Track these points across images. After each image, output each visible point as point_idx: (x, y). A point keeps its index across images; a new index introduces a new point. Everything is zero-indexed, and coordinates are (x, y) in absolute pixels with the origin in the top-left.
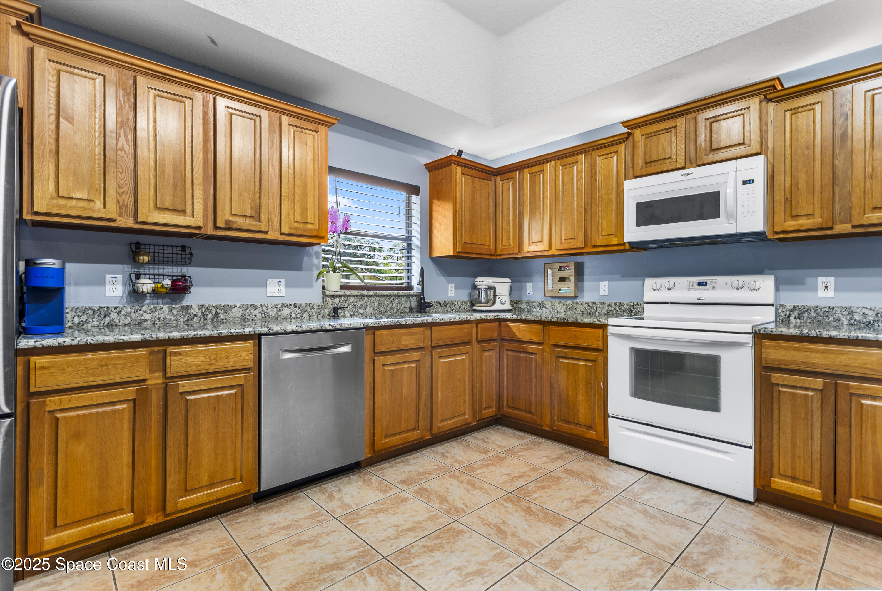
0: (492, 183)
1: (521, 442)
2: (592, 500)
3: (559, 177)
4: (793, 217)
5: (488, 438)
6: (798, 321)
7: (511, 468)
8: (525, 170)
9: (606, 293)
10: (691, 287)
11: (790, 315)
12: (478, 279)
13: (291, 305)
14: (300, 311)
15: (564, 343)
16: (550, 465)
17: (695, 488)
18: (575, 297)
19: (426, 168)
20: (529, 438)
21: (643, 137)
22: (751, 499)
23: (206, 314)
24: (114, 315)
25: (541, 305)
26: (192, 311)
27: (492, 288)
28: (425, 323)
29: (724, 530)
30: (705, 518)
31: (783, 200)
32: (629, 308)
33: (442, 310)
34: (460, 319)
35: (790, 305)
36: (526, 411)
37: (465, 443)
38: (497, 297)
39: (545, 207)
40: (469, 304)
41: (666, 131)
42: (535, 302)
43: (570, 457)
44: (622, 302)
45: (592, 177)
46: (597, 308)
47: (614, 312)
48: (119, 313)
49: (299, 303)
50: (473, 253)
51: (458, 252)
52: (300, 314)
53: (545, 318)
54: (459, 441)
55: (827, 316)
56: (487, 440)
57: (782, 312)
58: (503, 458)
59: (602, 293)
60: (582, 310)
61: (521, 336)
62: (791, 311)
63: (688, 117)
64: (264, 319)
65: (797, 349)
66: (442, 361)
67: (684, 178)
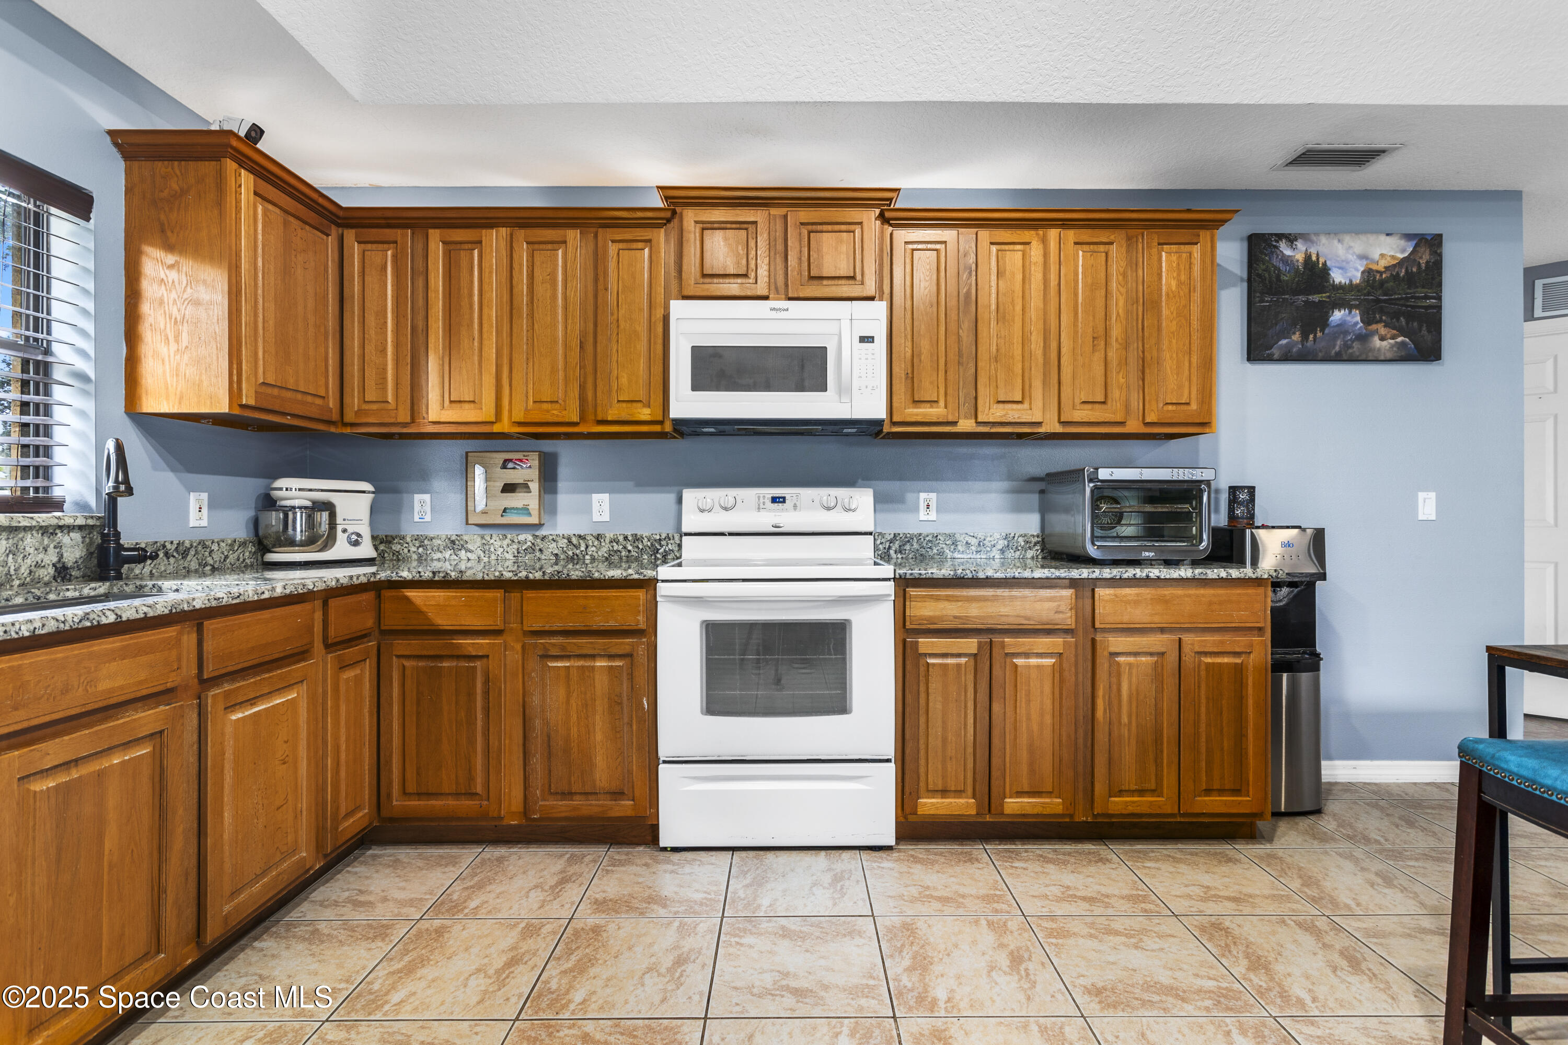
0: (331, 241)
1: (453, 871)
2: (691, 950)
3: (521, 265)
4: (915, 402)
5: (361, 892)
6: (899, 556)
7: (475, 950)
8: (431, 231)
9: (606, 517)
10: (762, 506)
11: (890, 548)
12: (282, 483)
15: (558, 625)
16: (556, 905)
17: (813, 852)
18: (540, 526)
19: (116, 144)
20: (468, 855)
21: (699, 226)
22: (892, 841)
25: (454, 544)
27: (329, 507)
28: (183, 611)
29: (897, 910)
30: (864, 900)
31: (903, 376)
32: (652, 544)
33: (170, 569)
34: (288, 592)
35: (889, 532)
36: (457, 795)
37: (301, 930)
38: (339, 528)
39: (485, 326)
40: (251, 548)
41: (738, 226)
42: (438, 537)
43: (585, 869)
44: (639, 533)
45: (596, 280)
46: (587, 547)
47: (623, 553)
50: (284, 414)
51: (243, 406)
53: (510, 574)
54: (280, 929)
55: (930, 548)
56: (362, 898)
57: (881, 543)
58: (440, 932)
59: (596, 518)
60: (556, 552)
61: (443, 622)
62: (891, 541)
63: (775, 211)
65: (948, 599)
66: (234, 717)
67: (774, 314)
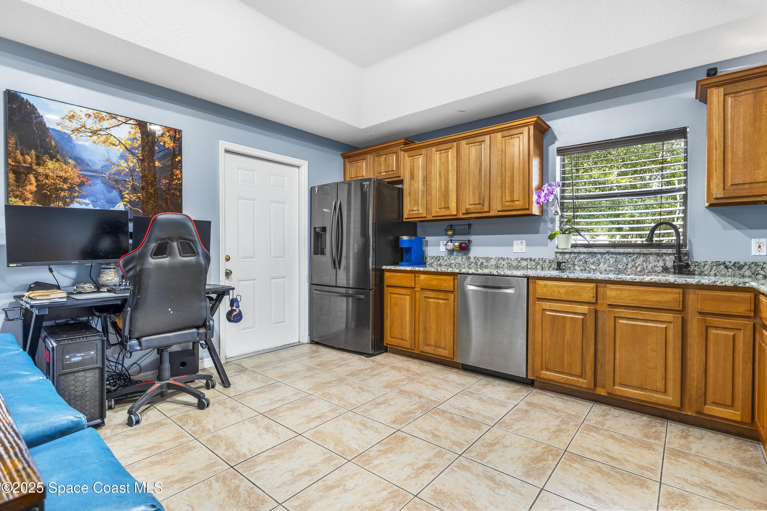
13: (527, 259)
14: (534, 264)
23: (477, 262)
24: (441, 260)
26: (471, 260)
48: (443, 259)
49: (533, 258)
52: (534, 266)
64: (509, 268)
66: (621, 321)
